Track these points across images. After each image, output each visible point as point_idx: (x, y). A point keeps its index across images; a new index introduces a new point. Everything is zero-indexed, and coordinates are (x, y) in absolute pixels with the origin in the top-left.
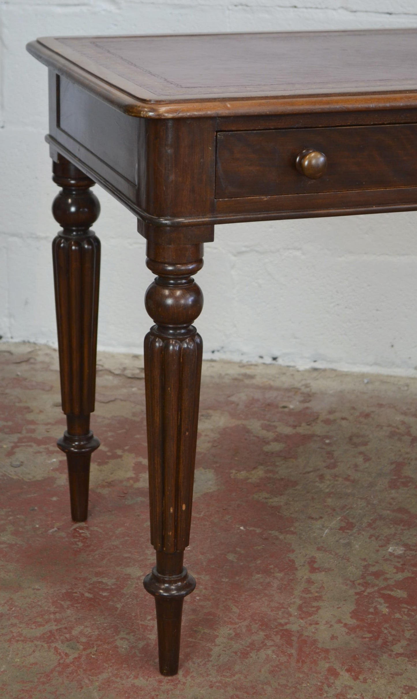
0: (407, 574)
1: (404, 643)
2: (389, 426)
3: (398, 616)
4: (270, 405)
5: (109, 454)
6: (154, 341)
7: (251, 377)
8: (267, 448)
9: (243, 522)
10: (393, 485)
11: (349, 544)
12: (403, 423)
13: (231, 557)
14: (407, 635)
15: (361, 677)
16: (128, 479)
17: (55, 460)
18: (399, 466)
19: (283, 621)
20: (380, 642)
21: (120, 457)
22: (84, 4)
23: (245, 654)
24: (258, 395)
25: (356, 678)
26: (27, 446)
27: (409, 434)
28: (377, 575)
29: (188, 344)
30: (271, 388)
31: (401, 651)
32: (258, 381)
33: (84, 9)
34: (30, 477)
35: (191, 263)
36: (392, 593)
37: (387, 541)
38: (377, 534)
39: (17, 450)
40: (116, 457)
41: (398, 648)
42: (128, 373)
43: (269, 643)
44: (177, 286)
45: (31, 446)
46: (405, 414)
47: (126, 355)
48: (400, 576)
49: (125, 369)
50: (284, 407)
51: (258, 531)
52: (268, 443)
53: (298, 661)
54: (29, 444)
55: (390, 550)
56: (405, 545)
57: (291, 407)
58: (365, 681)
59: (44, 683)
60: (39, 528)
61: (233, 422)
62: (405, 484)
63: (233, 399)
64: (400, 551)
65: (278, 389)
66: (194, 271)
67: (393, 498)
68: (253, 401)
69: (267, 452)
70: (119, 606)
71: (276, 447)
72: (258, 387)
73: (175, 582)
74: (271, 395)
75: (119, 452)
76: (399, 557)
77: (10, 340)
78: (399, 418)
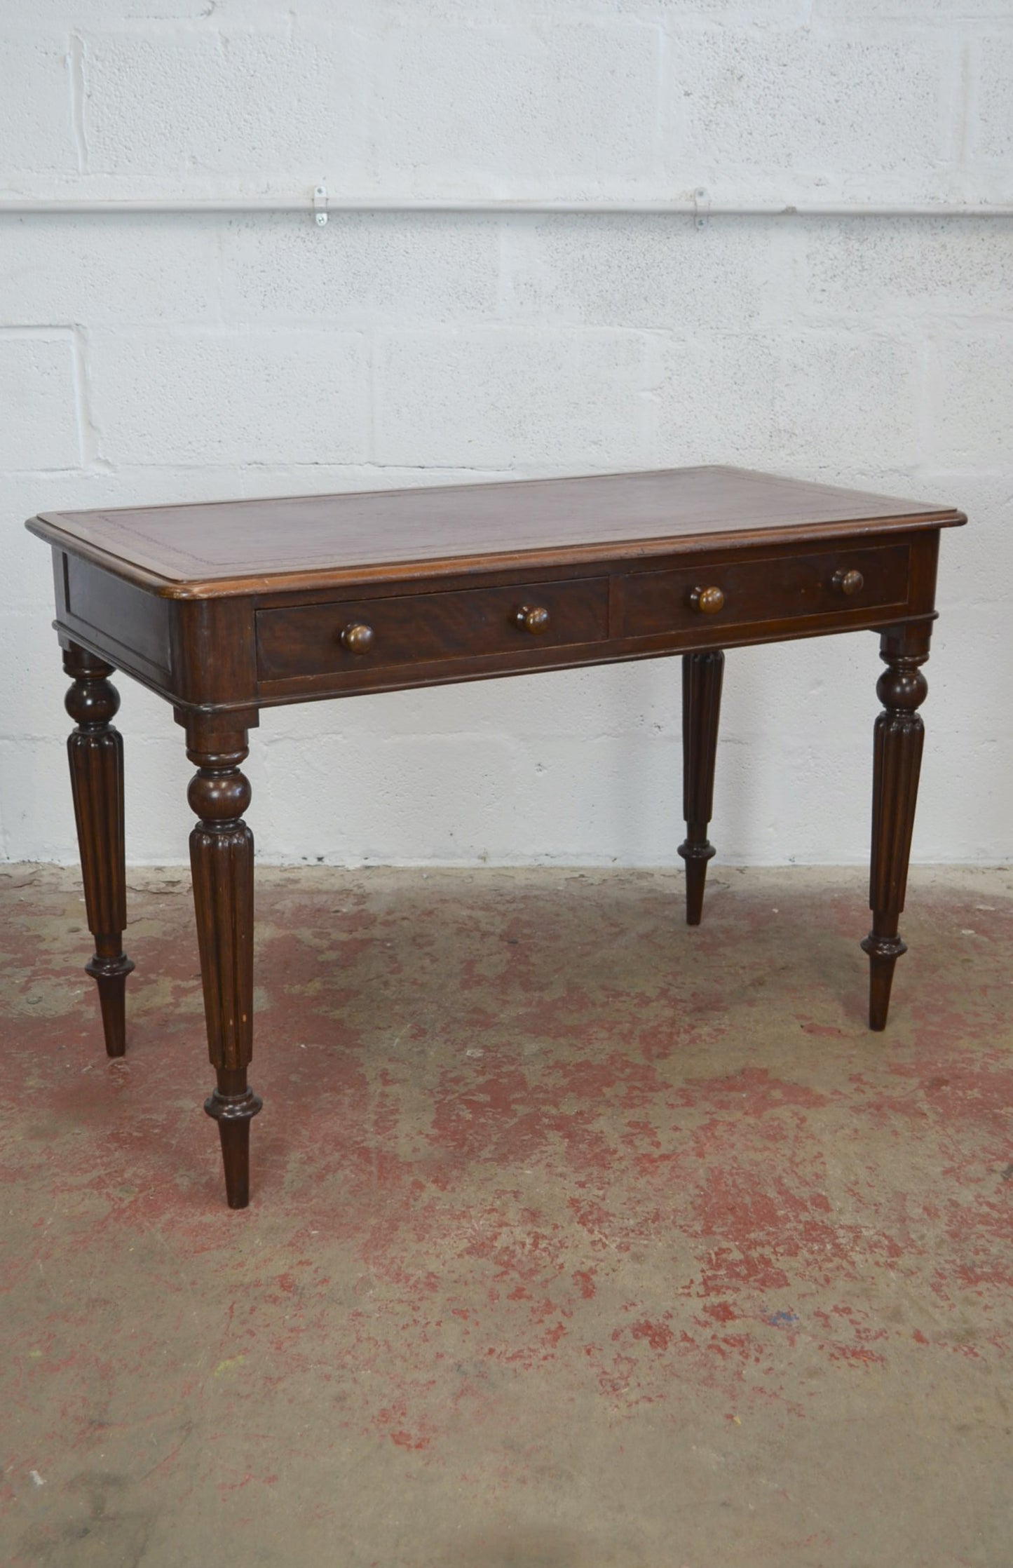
0: (488, 1077)
1: (492, 1147)
2: (456, 922)
3: (482, 1120)
4: (319, 911)
5: (141, 979)
6: (200, 839)
7: (296, 881)
8: (321, 958)
9: (304, 1041)
10: (465, 985)
11: (422, 1052)
12: (470, 917)
13: (293, 1078)
14: (494, 1139)
15: (449, 1187)
16: (168, 1005)
17: (79, 992)
18: (470, 965)
19: (359, 1139)
20: (466, 1149)
21: (155, 981)
22: (73, 469)
23: (321, 1178)
24: (305, 901)
25: (443, 1188)
26: (44, 978)
27: (478, 929)
28: (456, 1081)
29: (238, 839)
30: (319, 892)
31: (489, 1156)
32: (303, 885)
33: (74, 473)
34: (53, 1013)
35: (235, 751)
36: (474, 1098)
37: (464, 1045)
38: (452, 1038)
39: (32, 984)
40: (149, 982)
41: (486, 1153)
42: (153, 888)
43: (345, 1163)
44: (222, 777)
45: (49, 979)
46: (471, 908)
47: (148, 868)
48: (481, 1080)
49: (148, 883)
50: (337, 911)
51: (321, 1047)
52: (322, 952)
53: (379, 1178)
54: (46, 976)
55: (468, 1053)
56: (485, 1047)
57: (345, 910)
58: (453, 1190)
59: (99, 1232)
60: (69, 1069)
61: (281, 933)
62: (478, 983)
63: (277, 907)
64: (478, 1053)
65: (327, 892)
66: (239, 760)
67: (466, 999)
68: (300, 908)
69: (323, 962)
70: (173, 1142)
71: (332, 955)
72: (304, 892)
73: (240, 1102)
74: (320, 900)
75: (153, 976)
76: (479, 1060)
77: (7, 861)
78: (465, 913)
